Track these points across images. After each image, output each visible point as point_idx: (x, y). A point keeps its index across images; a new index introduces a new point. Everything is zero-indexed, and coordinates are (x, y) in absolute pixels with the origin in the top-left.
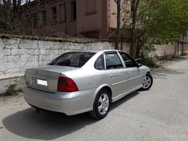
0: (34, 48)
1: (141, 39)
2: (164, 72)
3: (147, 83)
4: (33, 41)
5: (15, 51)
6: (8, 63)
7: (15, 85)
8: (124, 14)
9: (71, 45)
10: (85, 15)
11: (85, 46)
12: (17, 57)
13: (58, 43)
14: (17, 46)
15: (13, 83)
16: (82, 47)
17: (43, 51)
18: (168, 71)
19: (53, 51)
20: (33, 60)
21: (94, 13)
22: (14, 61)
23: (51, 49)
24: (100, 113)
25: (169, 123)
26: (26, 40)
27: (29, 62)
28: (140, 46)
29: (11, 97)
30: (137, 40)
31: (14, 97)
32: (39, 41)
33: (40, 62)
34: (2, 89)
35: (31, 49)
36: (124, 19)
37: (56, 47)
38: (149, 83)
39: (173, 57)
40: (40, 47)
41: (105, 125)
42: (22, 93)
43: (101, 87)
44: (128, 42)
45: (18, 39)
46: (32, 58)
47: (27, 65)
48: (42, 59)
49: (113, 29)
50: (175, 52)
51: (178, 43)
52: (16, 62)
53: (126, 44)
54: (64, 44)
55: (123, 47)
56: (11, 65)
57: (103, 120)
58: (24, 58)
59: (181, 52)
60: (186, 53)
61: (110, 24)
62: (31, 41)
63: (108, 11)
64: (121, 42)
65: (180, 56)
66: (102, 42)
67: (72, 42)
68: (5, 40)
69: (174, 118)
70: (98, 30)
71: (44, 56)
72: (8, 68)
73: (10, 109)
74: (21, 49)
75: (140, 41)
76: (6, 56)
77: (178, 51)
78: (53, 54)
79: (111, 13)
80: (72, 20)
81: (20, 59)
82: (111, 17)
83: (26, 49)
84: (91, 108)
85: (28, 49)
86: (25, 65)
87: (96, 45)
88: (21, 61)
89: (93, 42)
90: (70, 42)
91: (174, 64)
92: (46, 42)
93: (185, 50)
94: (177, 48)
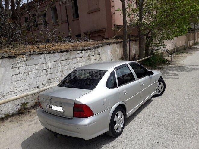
0: (40, 63)
1: (150, 35)
2: (177, 70)
3: (160, 89)
4: (40, 55)
5: (22, 69)
6: (18, 82)
7: (27, 103)
8: (130, 9)
9: (78, 53)
10: (88, 14)
11: (92, 52)
12: (26, 74)
13: (64, 53)
14: (24, 63)
15: (24, 101)
16: (89, 53)
17: (50, 64)
18: (180, 68)
19: (61, 63)
20: (41, 75)
21: (98, 11)
22: (23, 79)
23: (58, 61)
24: (117, 131)
25: (185, 136)
26: (32, 56)
27: (38, 77)
28: (149, 44)
29: (24, 115)
30: (145, 37)
31: (27, 115)
32: (46, 55)
33: (49, 76)
34: (14, 108)
35: (38, 64)
36: (129, 15)
37: (63, 58)
38: (162, 88)
39: (185, 48)
40: (47, 60)
41: (122, 144)
42: (34, 110)
43: (115, 106)
44: (136, 40)
45: (25, 56)
46: (41, 73)
47: (36, 80)
48: (50, 73)
49: (119, 27)
50: (186, 42)
51: (189, 32)
52: (25, 80)
53: (134, 42)
54: (70, 53)
55: (131, 46)
56: (21, 83)
57: (119, 137)
58: (32, 74)
59: (193, 41)
60: (198, 42)
61: (115, 22)
62: (37, 56)
63: (112, 8)
64: (129, 42)
65: (192, 45)
66: (110, 45)
67: (79, 51)
68: (12, 60)
69: (190, 130)
70: (103, 29)
71: (52, 69)
72: (17, 87)
73: (26, 131)
74: (29, 65)
75: (149, 37)
76: (15, 76)
77: (189, 40)
78: (61, 66)
79: (115, 10)
80: (74, 19)
81: (29, 76)
82: (116, 14)
83: (33, 65)
84: (107, 129)
85: (36, 65)
86: (34, 81)
87: (103, 49)
88: (30, 78)
89: (100, 47)
90: (77, 50)
91: (186, 58)
92: (53, 55)
93: (197, 39)
94: (188, 37)
